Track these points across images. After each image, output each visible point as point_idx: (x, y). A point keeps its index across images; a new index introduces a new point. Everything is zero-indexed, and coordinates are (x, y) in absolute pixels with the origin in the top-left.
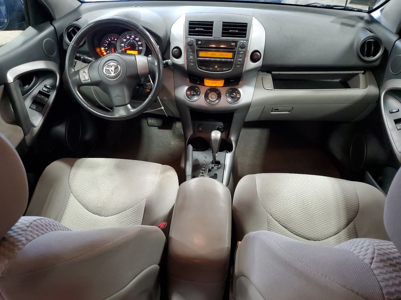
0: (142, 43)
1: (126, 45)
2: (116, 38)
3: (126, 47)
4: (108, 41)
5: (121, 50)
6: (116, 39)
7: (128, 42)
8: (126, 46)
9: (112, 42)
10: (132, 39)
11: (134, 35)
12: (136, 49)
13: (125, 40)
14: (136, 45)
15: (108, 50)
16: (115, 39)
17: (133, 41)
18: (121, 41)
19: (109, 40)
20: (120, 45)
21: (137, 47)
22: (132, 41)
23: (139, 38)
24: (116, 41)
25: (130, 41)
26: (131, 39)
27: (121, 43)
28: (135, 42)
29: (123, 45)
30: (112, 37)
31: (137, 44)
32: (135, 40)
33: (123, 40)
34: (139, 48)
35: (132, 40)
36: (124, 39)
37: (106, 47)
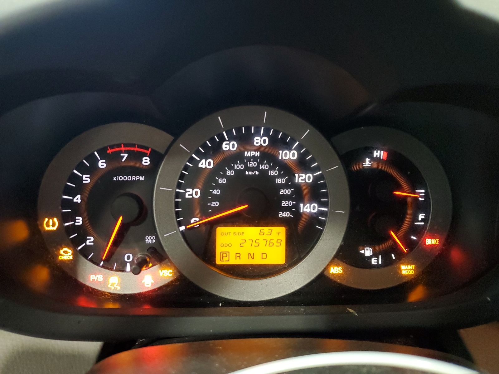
0: (316, 179)
1: (216, 192)
2: (145, 155)
3: (216, 204)
4: (92, 170)
5: (182, 228)
6: (146, 161)
7: (230, 173)
8: (215, 198)
9: (121, 178)
10: (254, 158)
11: (266, 134)
12: (282, 215)
13: (206, 164)
14: (282, 192)
15: (92, 232)
16: (140, 156)
17: (263, 167)
18: (186, 168)
19: (102, 164)
20: (178, 195)
21: (284, 204)
22: (252, 169)
23: (298, 149)
24: (151, 172)
25: (241, 167)
26: (247, 154)
27: (179, 186)
28: (271, 173)
29: (193, 193)
30: (123, 148)
31: (285, 186)
32: (275, 162)
33: (196, 163)
34: (297, 207)
35: (252, 164)
36: (203, 156)
37: (76, 210)
